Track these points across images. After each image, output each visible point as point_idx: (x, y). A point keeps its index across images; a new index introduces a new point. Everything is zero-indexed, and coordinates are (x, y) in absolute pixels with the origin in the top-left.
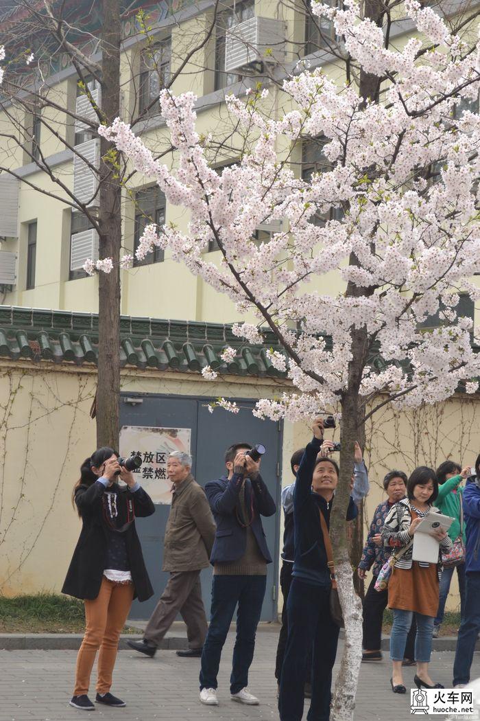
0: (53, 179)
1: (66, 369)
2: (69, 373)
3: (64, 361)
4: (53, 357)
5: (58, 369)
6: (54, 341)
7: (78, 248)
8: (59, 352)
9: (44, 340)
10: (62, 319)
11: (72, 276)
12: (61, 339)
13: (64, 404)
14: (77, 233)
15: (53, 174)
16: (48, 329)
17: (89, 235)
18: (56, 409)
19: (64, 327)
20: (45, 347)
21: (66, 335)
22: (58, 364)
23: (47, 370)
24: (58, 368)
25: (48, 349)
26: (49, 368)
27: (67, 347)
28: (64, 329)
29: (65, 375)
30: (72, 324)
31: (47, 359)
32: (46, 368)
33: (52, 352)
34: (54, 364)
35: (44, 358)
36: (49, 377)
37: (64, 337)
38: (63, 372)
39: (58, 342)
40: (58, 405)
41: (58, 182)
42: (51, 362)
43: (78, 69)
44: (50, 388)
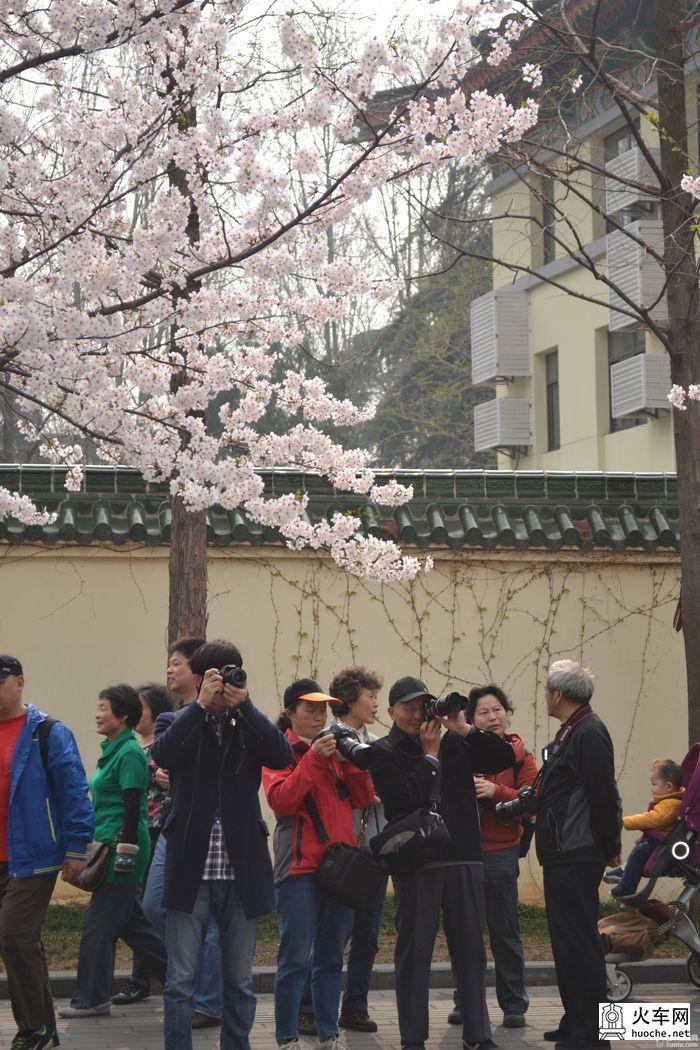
0: (597, 276)
1: (631, 559)
2: (636, 565)
3: (629, 548)
4: (612, 543)
5: (618, 561)
6: (611, 519)
7: (621, 383)
8: (618, 535)
9: (597, 518)
10: (621, 485)
11: (615, 426)
12: (620, 515)
13: (633, 613)
14: (618, 361)
15: (597, 268)
16: (600, 501)
17: (636, 364)
18: (620, 620)
19: (625, 497)
20: (598, 529)
21: (628, 509)
22: (619, 552)
23: (603, 563)
24: (620, 558)
25: (602, 531)
26: (607, 559)
27: (633, 526)
28: (625, 501)
29: (630, 568)
30: (635, 491)
31: (604, 546)
32: (602, 560)
33: (609, 535)
34: (612, 553)
35: (598, 545)
36: (606, 573)
37: (626, 512)
38: (628, 564)
39: (617, 519)
40: (623, 614)
41: (604, 279)
42: (608, 551)
43: (623, 108)
44: (609, 589)
